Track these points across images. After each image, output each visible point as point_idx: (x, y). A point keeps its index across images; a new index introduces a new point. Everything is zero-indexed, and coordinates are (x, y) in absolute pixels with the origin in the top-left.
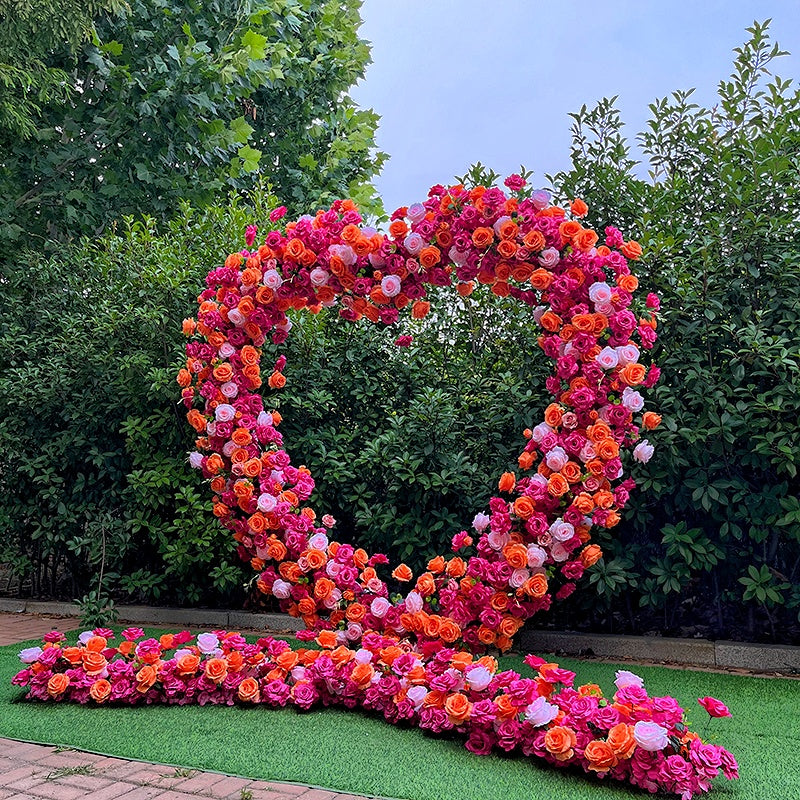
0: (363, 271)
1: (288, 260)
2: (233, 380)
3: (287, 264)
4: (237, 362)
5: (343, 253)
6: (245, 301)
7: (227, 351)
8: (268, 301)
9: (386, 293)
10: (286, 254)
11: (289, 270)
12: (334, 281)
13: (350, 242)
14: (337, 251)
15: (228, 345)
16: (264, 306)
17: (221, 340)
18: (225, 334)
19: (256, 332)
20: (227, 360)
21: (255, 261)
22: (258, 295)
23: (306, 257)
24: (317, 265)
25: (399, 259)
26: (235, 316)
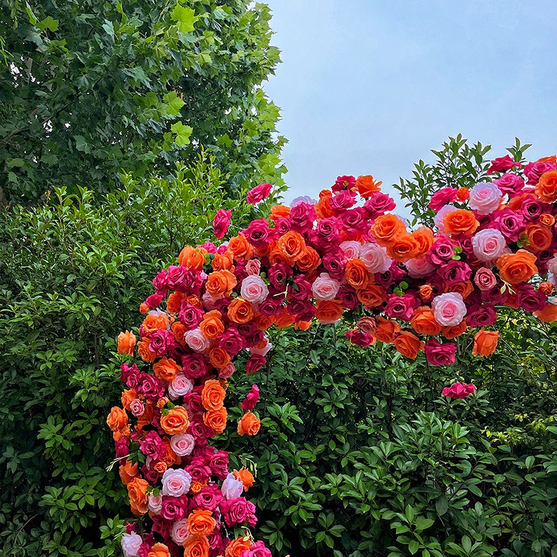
0: (404, 284)
1: (279, 261)
2: (189, 431)
3: (277, 267)
4: (195, 405)
5: (370, 256)
6: (212, 318)
7: (181, 387)
8: (247, 320)
9: (443, 321)
10: (274, 252)
11: (280, 277)
12: (347, 294)
13: (385, 241)
14: (357, 251)
15: (182, 378)
16: (239, 327)
17: (173, 371)
18: (179, 363)
19: (223, 359)
20: (180, 401)
21: (226, 260)
22: (232, 312)
23: (305, 258)
24: (321, 269)
25: (464, 268)
26: (195, 340)
